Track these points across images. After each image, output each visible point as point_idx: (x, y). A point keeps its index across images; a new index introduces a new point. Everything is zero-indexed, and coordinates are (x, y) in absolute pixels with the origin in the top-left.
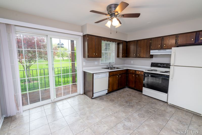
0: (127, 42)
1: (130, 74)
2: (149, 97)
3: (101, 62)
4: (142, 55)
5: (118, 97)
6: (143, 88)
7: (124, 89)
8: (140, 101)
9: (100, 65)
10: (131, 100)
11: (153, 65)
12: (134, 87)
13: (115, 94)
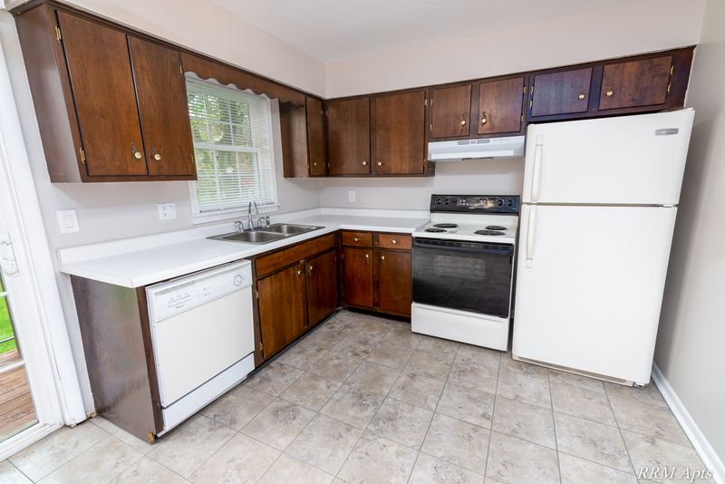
0: (323, 104)
1: (350, 251)
2: (440, 342)
3: (195, 206)
4: (395, 164)
5: (314, 377)
6: (414, 305)
7: (330, 321)
8: (415, 375)
9: (195, 222)
10: (378, 379)
11: (442, 204)
12: (374, 304)
13: (293, 359)
